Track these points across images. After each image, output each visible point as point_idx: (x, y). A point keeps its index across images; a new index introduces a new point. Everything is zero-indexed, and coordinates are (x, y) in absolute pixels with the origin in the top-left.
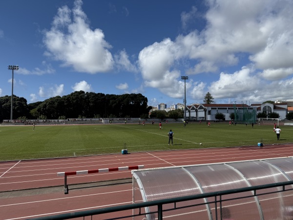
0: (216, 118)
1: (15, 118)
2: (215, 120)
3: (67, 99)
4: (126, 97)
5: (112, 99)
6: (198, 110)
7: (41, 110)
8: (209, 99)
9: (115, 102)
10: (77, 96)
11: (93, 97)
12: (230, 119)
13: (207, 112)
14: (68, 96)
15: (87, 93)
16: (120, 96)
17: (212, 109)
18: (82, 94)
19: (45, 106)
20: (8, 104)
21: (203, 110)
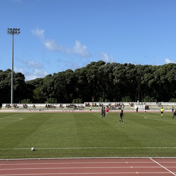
1: (16, 101)
3: (82, 75)
4: (171, 69)
5: (147, 72)
7: (48, 90)
9: (153, 77)
10: (96, 68)
11: (118, 70)
14: (82, 69)
15: (109, 64)
16: (159, 67)
18: (102, 66)
19: (52, 84)
20: (5, 81)
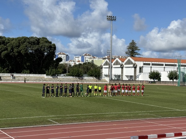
0: (151, 77)
2: (149, 80)
6: (125, 66)
8: (133, 50)
12: (168, 80)
13: (138, 69)
17: (144, 64)
21: (132, 65)
